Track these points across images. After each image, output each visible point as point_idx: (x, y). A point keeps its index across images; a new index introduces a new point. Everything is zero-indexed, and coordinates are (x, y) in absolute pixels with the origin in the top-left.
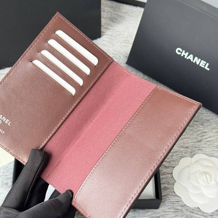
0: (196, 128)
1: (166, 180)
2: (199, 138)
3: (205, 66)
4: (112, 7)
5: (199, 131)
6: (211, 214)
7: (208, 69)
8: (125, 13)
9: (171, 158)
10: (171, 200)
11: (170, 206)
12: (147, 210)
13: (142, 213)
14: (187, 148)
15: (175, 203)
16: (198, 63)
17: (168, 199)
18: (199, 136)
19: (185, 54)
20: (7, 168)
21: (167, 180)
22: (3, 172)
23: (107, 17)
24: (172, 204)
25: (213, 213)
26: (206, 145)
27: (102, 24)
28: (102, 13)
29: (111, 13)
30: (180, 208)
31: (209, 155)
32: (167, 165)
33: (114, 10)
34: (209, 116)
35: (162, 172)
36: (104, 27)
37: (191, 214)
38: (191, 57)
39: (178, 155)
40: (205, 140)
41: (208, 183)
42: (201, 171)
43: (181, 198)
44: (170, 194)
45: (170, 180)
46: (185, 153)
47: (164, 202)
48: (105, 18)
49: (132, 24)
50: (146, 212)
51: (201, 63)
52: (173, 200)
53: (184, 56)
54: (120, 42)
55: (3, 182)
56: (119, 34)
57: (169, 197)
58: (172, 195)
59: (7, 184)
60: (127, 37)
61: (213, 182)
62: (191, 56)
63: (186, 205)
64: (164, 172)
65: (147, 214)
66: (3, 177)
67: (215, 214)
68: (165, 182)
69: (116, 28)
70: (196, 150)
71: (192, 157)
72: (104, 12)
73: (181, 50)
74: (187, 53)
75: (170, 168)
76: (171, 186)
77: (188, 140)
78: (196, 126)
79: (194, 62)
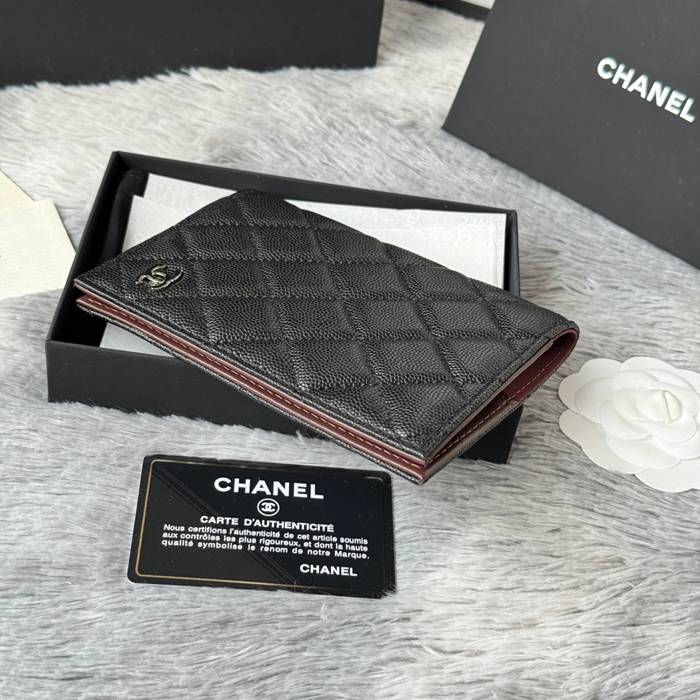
3: (681, 108)
7: (690, 119)
8: (450, 31)
11: (544, 459)
16: (660, 103)
17: (537, 443)
22: (33, 304)
23: (397, 30)
27: (382, 41)
29: (411, 23)
31: (675, 364)
33: (418, 20)
36: (387, 46)
38: (640, 85)
41: (671, 421)
42: (652, 388)
43: (580, 447)
45: (552, 403)
48: (391, 29)
51: (671, 101)
53: (621, 81)
61: (686, 417)
62: (643, 79)
63: (596, 466)
66: (30, 313)
71: (622, 361)
72: (390, 18)
73: (613, 66)
74: (631, 73)
76: (554, 418)
79: (650, 99)
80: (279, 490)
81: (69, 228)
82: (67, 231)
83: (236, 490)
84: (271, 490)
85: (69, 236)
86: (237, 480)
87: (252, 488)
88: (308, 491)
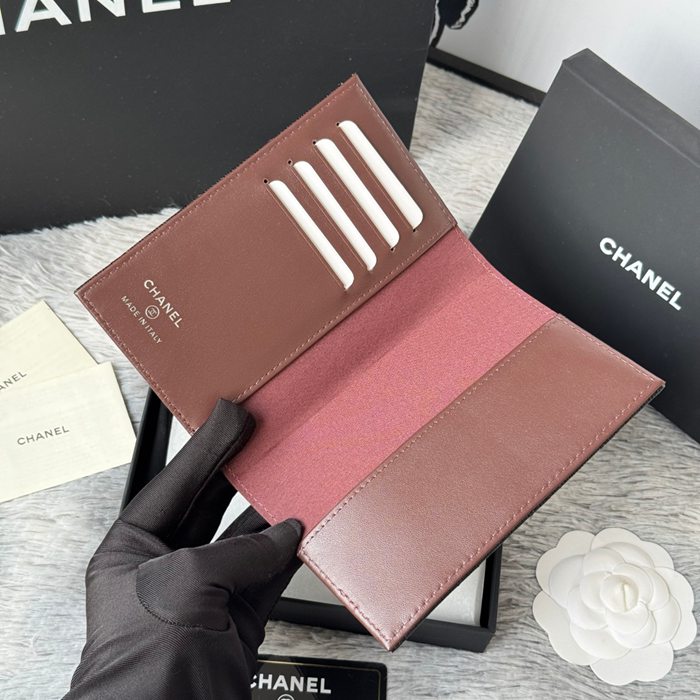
0: (621, 460)
1: (515, 581)
2: (625, 487)
3: (671, 297)
4: (449, 90)
5: (627, 467)
6: (618, 690)
7: (678, 308)
8: (482, 112)
9: (539, 526)
10: (519, 636)
11: (516, 650)
12: (450, 651)
13: (438, 656)
14: (587, 507)
15: (529, 644)
16: (652, 286)
17: (512, 631)
18: (625, 480)
19: (622, 257)
20: (106, 480)
21: (518, 583)
22: (96, 490)
23: (431, 117)
24: (520, 647)
25: (624, 687)
26: (638, 509)
27: (414, 134)
28: (420, 103)
29: (444, 105)
30: (539, 660)
31: (643, 537)
32: (526, 544)
33: (453, 99)
34: (661, 432)
35: (510, 560)
36: (419, 141)
37: (568, 680)
38: (636, 268)
39: (558, 521)
40: (638, 495)
41: (626, 610)
42: (614, 573)
43: (547, 635)
44: (521, 620)
45: (529, 585)
46: (579, 520)
47: (500, 638)
48: (424, 117)
49: (496, 145)
50: (450, 655)
51: (662, 289)
52: (524, 638)
53: (620, 260)
54: (456, 191)
55: (90, 515)
56: (456, 169)
57: (516, 628)
58: (524, 624)
59: (101, 521)
60: (476, 181)
61: (639, 606)
62: (639, 264)
63: (557, 655)
64: (515, 561)
65: (452, 659)
66: (95, 501)
67: (629, 692)
68: (513, 586)
69: (449, 150)
70: (609, 517)
71: (595, 534)
72: (424, 99)
73: (614, 245)
74: (629, 256)
75: (533, 552)
76: (528, 600)
77: (594, 485)
78: (620, 452)
79: (644, 281)
80: (295, 686)
81: (126, 393)
82: (124, 396)
83: (261, 686)
84: (289, 686)
85: (126, 402)
86: (261, 676)
87: (273, 684)
88: (318, 687)
